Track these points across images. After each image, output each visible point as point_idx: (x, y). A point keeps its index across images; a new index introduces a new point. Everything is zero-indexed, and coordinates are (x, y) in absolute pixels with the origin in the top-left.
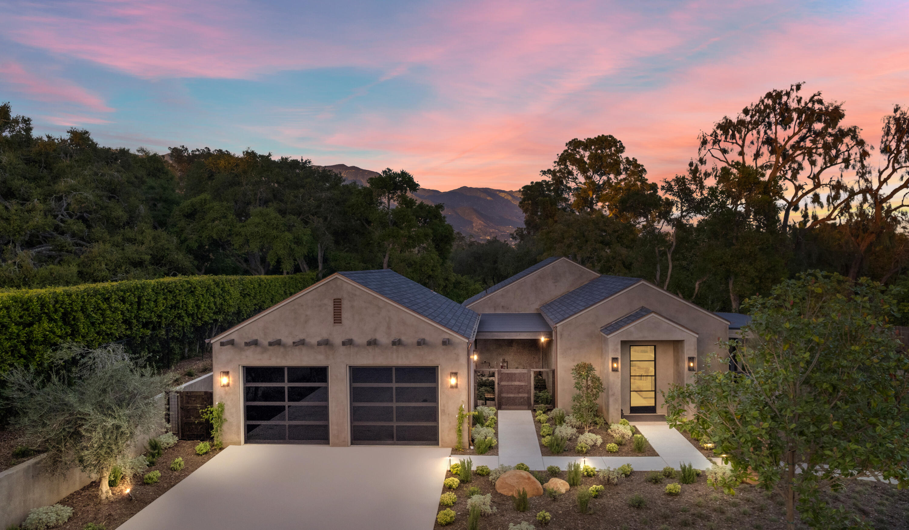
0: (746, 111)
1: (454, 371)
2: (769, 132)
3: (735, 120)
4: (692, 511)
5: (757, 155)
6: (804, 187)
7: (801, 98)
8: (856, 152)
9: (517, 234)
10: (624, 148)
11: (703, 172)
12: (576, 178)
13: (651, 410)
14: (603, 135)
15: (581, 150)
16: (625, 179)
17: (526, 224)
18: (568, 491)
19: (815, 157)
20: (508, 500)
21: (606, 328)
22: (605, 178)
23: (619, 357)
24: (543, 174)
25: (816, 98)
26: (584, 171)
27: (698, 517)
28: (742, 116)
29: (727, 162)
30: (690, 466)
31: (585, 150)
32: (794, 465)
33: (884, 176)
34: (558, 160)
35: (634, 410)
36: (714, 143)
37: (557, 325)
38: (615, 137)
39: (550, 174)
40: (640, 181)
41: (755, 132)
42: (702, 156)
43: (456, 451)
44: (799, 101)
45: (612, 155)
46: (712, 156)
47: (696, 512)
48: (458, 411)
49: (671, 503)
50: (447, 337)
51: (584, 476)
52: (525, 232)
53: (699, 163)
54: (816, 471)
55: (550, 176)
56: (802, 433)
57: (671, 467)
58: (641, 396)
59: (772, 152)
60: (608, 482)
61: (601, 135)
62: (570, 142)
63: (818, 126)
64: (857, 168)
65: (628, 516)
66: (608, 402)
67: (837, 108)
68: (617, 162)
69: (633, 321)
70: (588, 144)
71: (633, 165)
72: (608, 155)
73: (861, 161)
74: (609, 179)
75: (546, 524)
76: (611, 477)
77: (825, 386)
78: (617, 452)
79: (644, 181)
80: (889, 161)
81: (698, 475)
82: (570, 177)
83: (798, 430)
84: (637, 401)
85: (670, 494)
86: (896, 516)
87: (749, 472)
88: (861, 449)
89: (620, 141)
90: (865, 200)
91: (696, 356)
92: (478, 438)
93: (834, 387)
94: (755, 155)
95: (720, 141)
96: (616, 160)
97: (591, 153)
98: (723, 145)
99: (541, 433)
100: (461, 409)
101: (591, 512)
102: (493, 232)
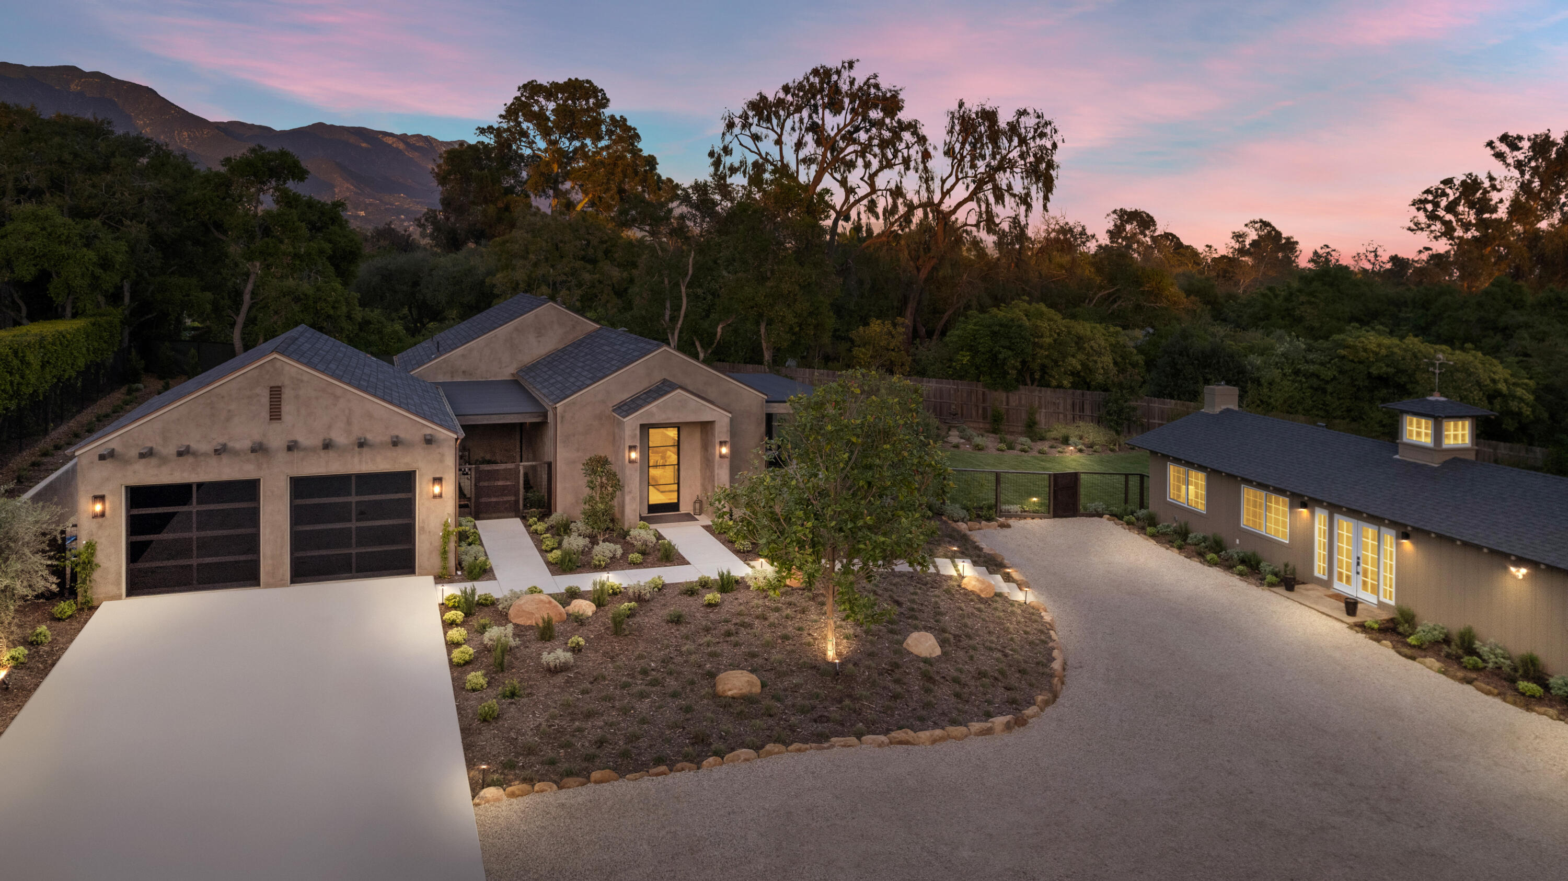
0: (786, 89)
1: (438, 476)
2: (814, 116)
3: (771, 98)
4: (734, 621)
5: (799, 145)
6: (857, 190)
7: (854, 79)
8: (915, 153)
9: (426, 220)
10: (608, 100)
11: (728, 165)
12: (534, 142)
13: (674, 507)
14: (576, 79)
15: (541, 99)
16: (607, 147)
17: (442, 204)
18: (595, 613)
19: (869, 157)
20: (527, 630)
21: (619, 408)
22: (577, 144)
23: (638, 445)
24: (481, 132)
25: (872, 81)
26: (546, 133)
27: (741, 625)
28: (781, 95)
29: (760, 154)
30: (729, 573)
31: (548, 99)
32: (834, 561)
33: (947, 186)
34: (504, 113)
35: (653, 508)
36: (744, 127)
37: (557, 405)
38: (595, 84)
39: (491, 133)
40: (631, 152)
41: (797, 116)
42: (726, 142)
43: (440, 579)
44: (852, 83)
45: (589, 110)
46: (741, 144)
47: (738, 621)
48: (443, 527)
49: (711, 615)
50: (428, 432)
51: (609, 595)
52: (441, 216)
53: (722, 152)
54: (853, 565)
55: (492, 136)
56: (841, 530)
57: (707, 575)
58: (658, 490)
59: (818, 143)
60: (639, 598)
61: (573, 79)
62: (525, 86)
63: (875, 114)
64: (920, 172)
65: (667, 633)
66: (623, 502)
67: (895, 96)
68: (598, 122)
69: (655, 399)
70: (551, 91)
71: (620, 127)
72: (583, 110)
73: (923, 162)
74: (584, 146)
75: (580, 650)
76: (643, 592)
77: (861, 483)
78: (641, 563)
79: (636, 152)
80: (953, 167)
81: (737, 582)
82: (524, 139)
83: (838, 526)
84: (656, 497)
85: (710, 605)
86: (926, 603)
87: (793, 571)
88: (888, 541)
89: (602, 90)
90: (926, 214)
91: (728, 440)
92: (468, 560)
93: (869, 484)
94: (796, 144)
95: (751, 125)
96: (595, 119)
97: (558, 105)
98: (754, 129)
99: (543, 547)
100: (446, 524)
101: (627, 632)
102: (371, 204)
